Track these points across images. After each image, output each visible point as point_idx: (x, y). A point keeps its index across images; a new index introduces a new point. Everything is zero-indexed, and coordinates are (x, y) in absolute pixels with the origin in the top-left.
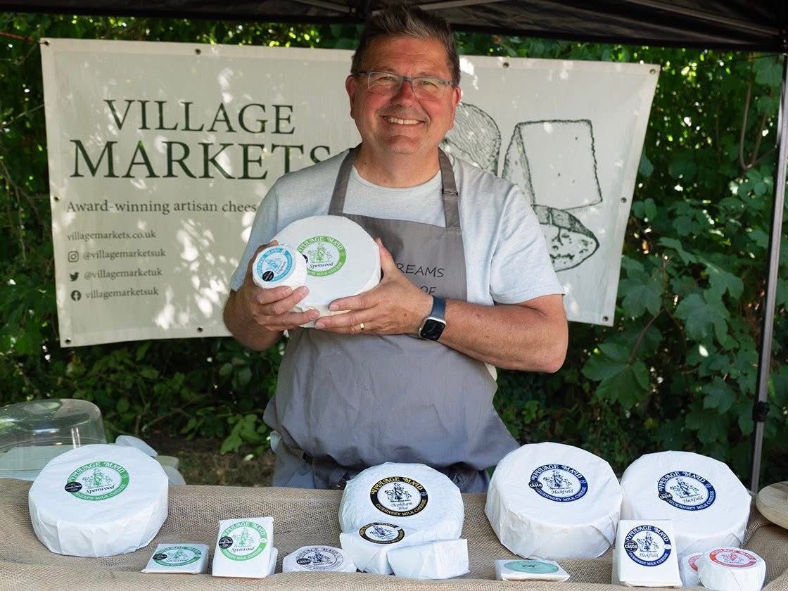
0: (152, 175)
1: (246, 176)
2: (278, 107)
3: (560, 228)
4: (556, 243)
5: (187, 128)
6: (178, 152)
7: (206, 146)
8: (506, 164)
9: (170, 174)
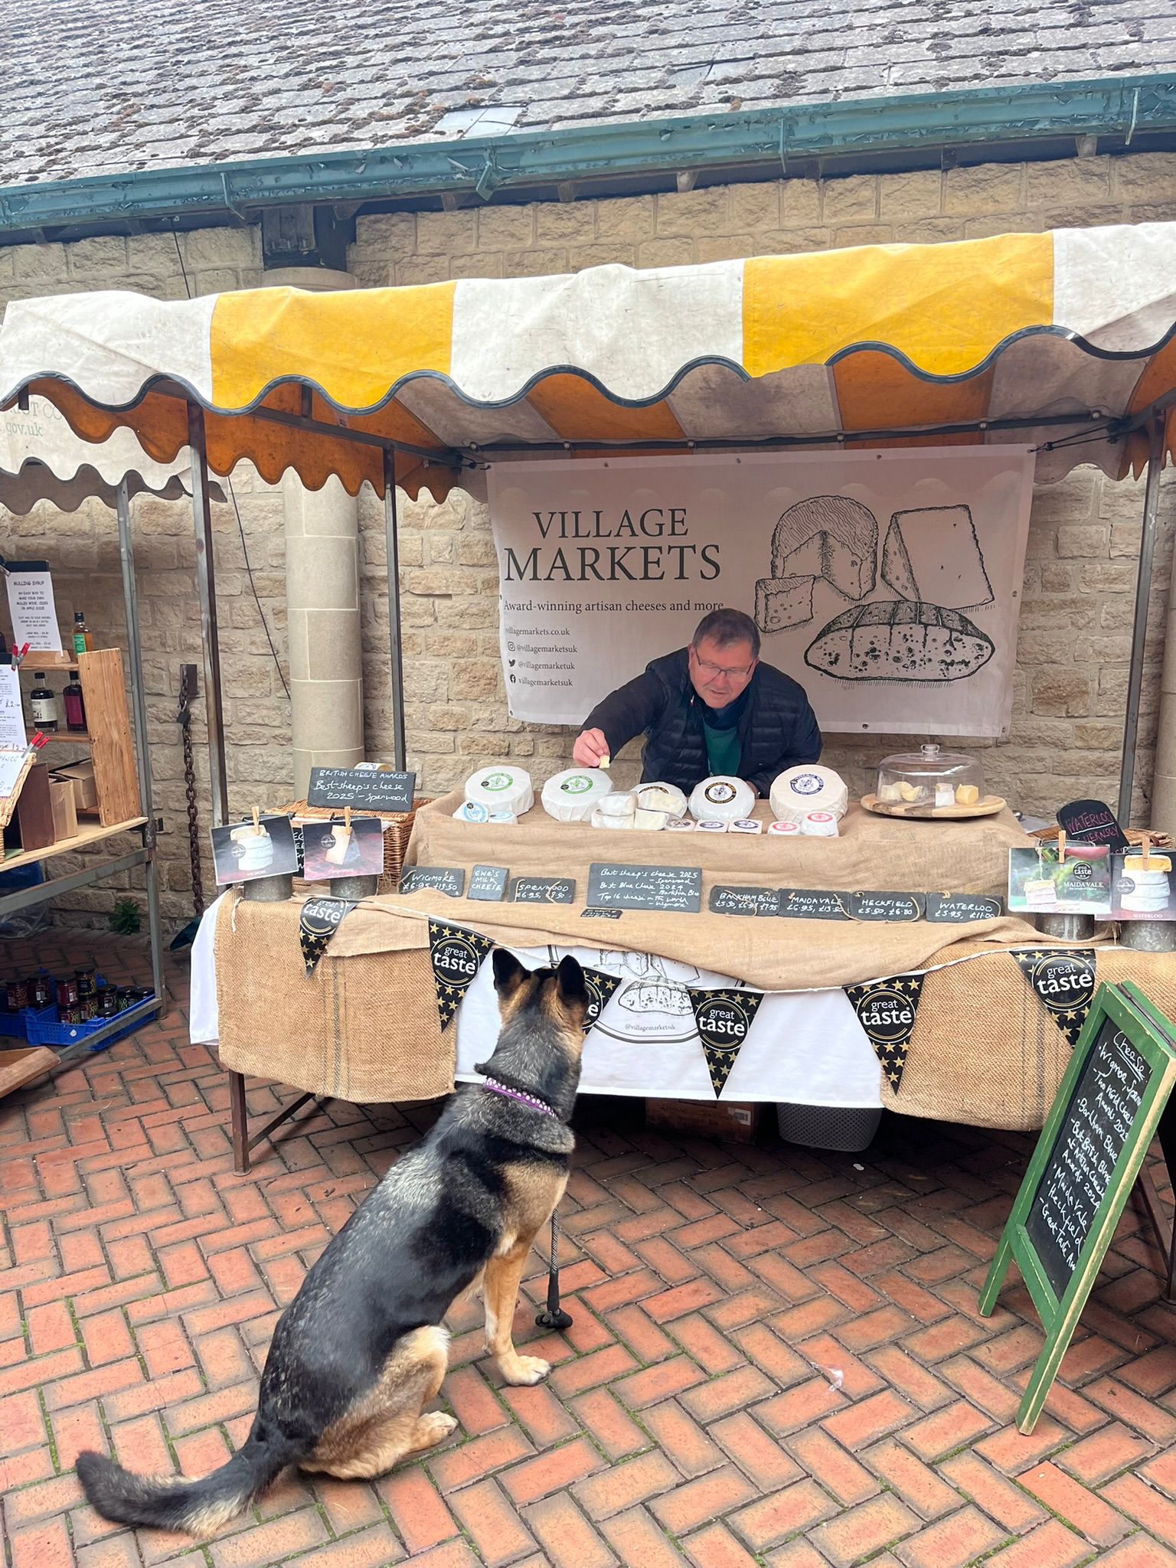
0: (569, 578)
1: (646, 577)
2: (673, 511)
3: (951, 630)
4: (948, 647)
5: (598, 535)
6: (590, 557)
7: (613, 550)
8: (885, 554)
9: (583, 578)
